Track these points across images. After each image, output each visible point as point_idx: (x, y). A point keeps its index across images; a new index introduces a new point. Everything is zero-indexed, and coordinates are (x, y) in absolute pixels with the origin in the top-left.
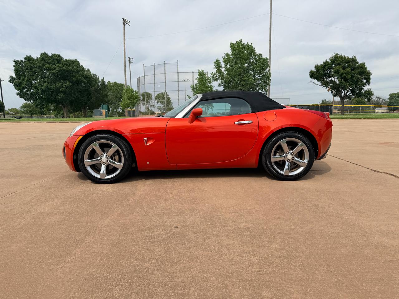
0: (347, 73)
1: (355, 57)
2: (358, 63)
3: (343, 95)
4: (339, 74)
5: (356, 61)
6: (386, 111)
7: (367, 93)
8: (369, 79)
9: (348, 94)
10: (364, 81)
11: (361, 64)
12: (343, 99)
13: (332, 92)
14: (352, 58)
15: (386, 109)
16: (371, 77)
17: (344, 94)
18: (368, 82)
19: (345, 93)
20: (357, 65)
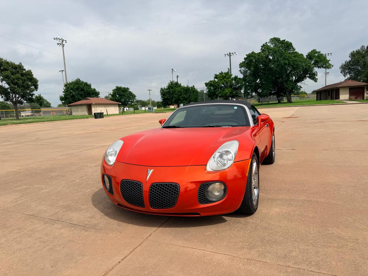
0: (18, 79)
1: (21, 63)
2: (25, 70)
3: (14, 100)
4: (9, 79)
5: (23, 68)
6: (30, 114)
7: (39, 98)
8: (37, 85)
9: (19, 99)
10: (33, 87)
11: (28, 71)
12: (15, 104)
13: (2, 97)
14: (18, 65)
15: (31, 113)
16: (38, 83)
17: (16, 100)
18: (36, 88)
19: (16, 98)
20: (24, 72)
